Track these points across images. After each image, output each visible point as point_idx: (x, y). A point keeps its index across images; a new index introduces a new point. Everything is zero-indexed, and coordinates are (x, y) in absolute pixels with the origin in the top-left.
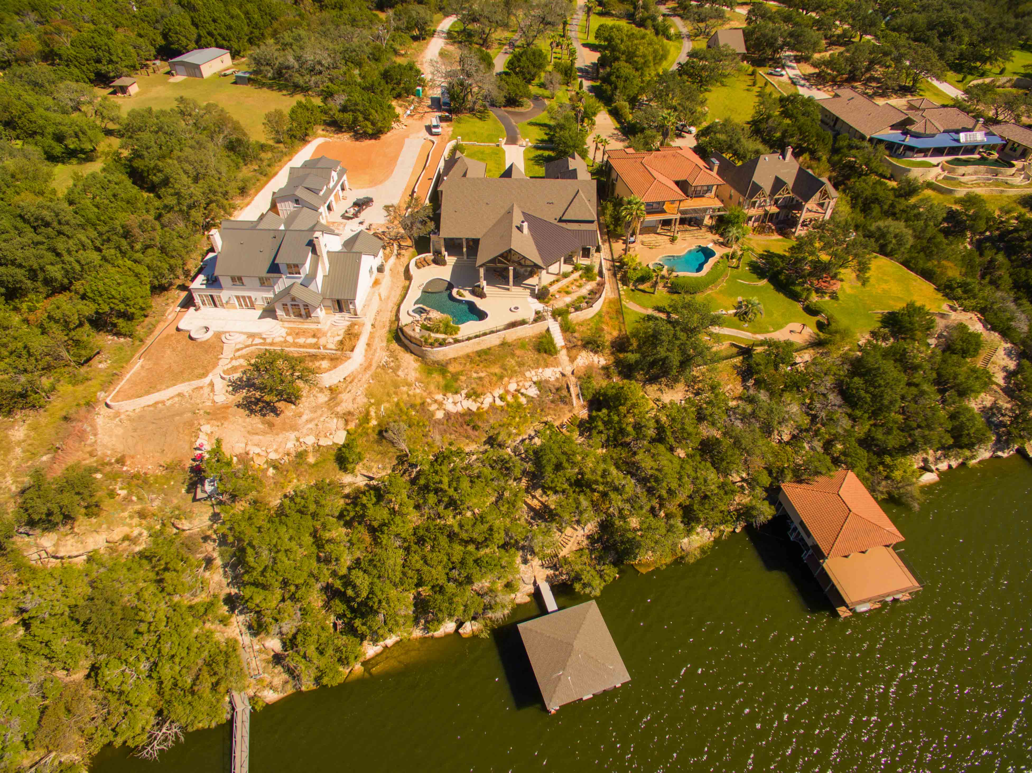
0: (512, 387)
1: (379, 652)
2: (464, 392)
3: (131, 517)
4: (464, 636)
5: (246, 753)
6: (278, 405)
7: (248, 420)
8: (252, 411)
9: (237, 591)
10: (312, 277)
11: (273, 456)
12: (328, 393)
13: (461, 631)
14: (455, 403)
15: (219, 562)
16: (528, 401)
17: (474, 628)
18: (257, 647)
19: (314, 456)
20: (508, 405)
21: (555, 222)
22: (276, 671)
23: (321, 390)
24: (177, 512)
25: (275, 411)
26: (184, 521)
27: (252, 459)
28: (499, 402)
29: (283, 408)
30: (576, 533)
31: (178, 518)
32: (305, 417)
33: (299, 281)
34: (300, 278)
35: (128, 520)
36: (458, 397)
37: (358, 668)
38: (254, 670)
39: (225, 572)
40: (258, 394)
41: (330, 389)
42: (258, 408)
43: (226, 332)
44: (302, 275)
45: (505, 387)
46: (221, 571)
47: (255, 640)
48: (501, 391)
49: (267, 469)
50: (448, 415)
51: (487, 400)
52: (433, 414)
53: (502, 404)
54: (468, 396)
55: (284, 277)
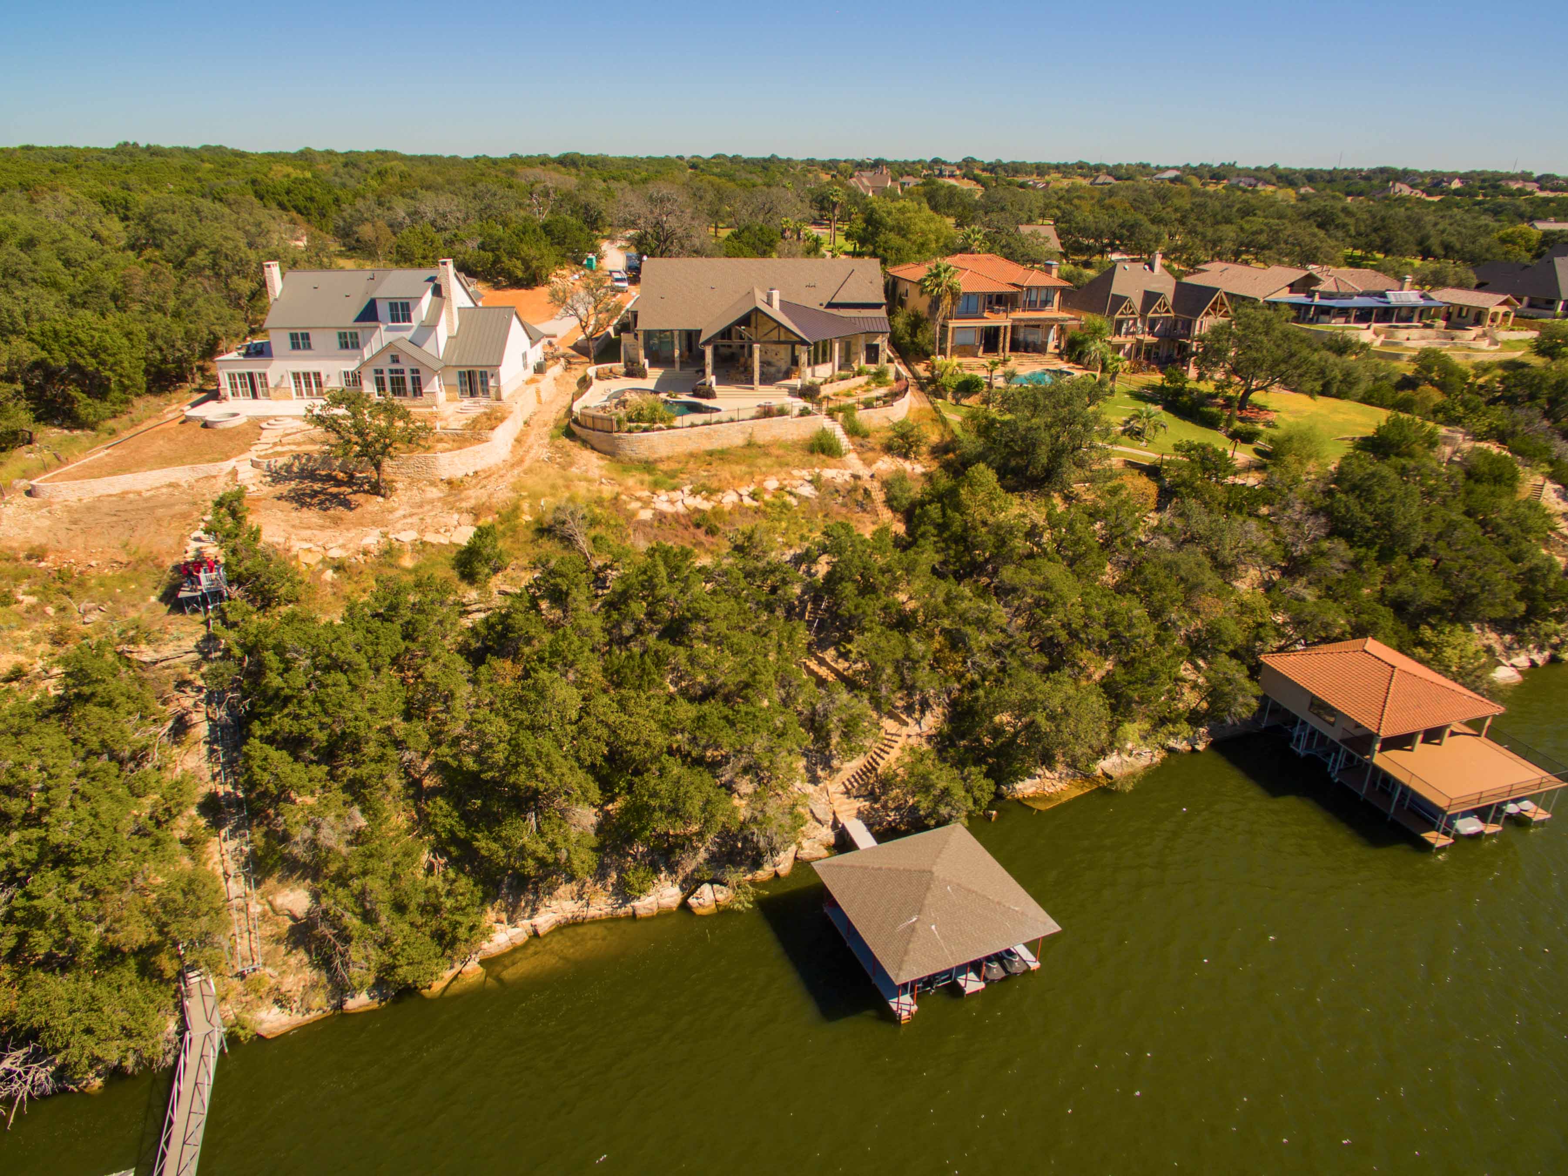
0: (772, 484)
1: (519, 941)
2: (687, 489)
3: (36, 641)
4: (700, 911)
5: (200, 1119)
6: (352, 497)
7: (294, 514)
8: (303, 504)
9: (229, 788)
10: (429, 327)
11: (335, 553)
12: (445, 487)
13: (692, 901)
14: (672, 502)
15: (202, 730)
16: (799, 503)
17: (720, 897)
18: (256, 909)
19: (413, 558)
20: (767, 504)
21: (822, 309)
22: (293, 961)
23: (433, 484)
24: (132, 633)
25: (347, 504)
26: (143, 647)
27: (296, 557)
28: (747, 501)
29: (361, 501)
30: (905, 730)
31: (132, 641)
32: (400, 513)
33: (408, 335)
34: (409, 329)
35: (27, 644)
36: (677, 495)
37: (473, 970)
38: (244, 959)
39: (212, 752)
40: (317, 486)
41: (450, 483)
42: (316, 501)
43: (268, 418)
44: (415, 323)
45: (760, 483)
46: (204, 749)
47: (255, 894)
48: (752, 488)
49: (322, 572)
50: (661, 517)
51: (729, 499)
52: (634, 514)
53: (755, 504)
54: (694, 493)
55: (383, 327)
